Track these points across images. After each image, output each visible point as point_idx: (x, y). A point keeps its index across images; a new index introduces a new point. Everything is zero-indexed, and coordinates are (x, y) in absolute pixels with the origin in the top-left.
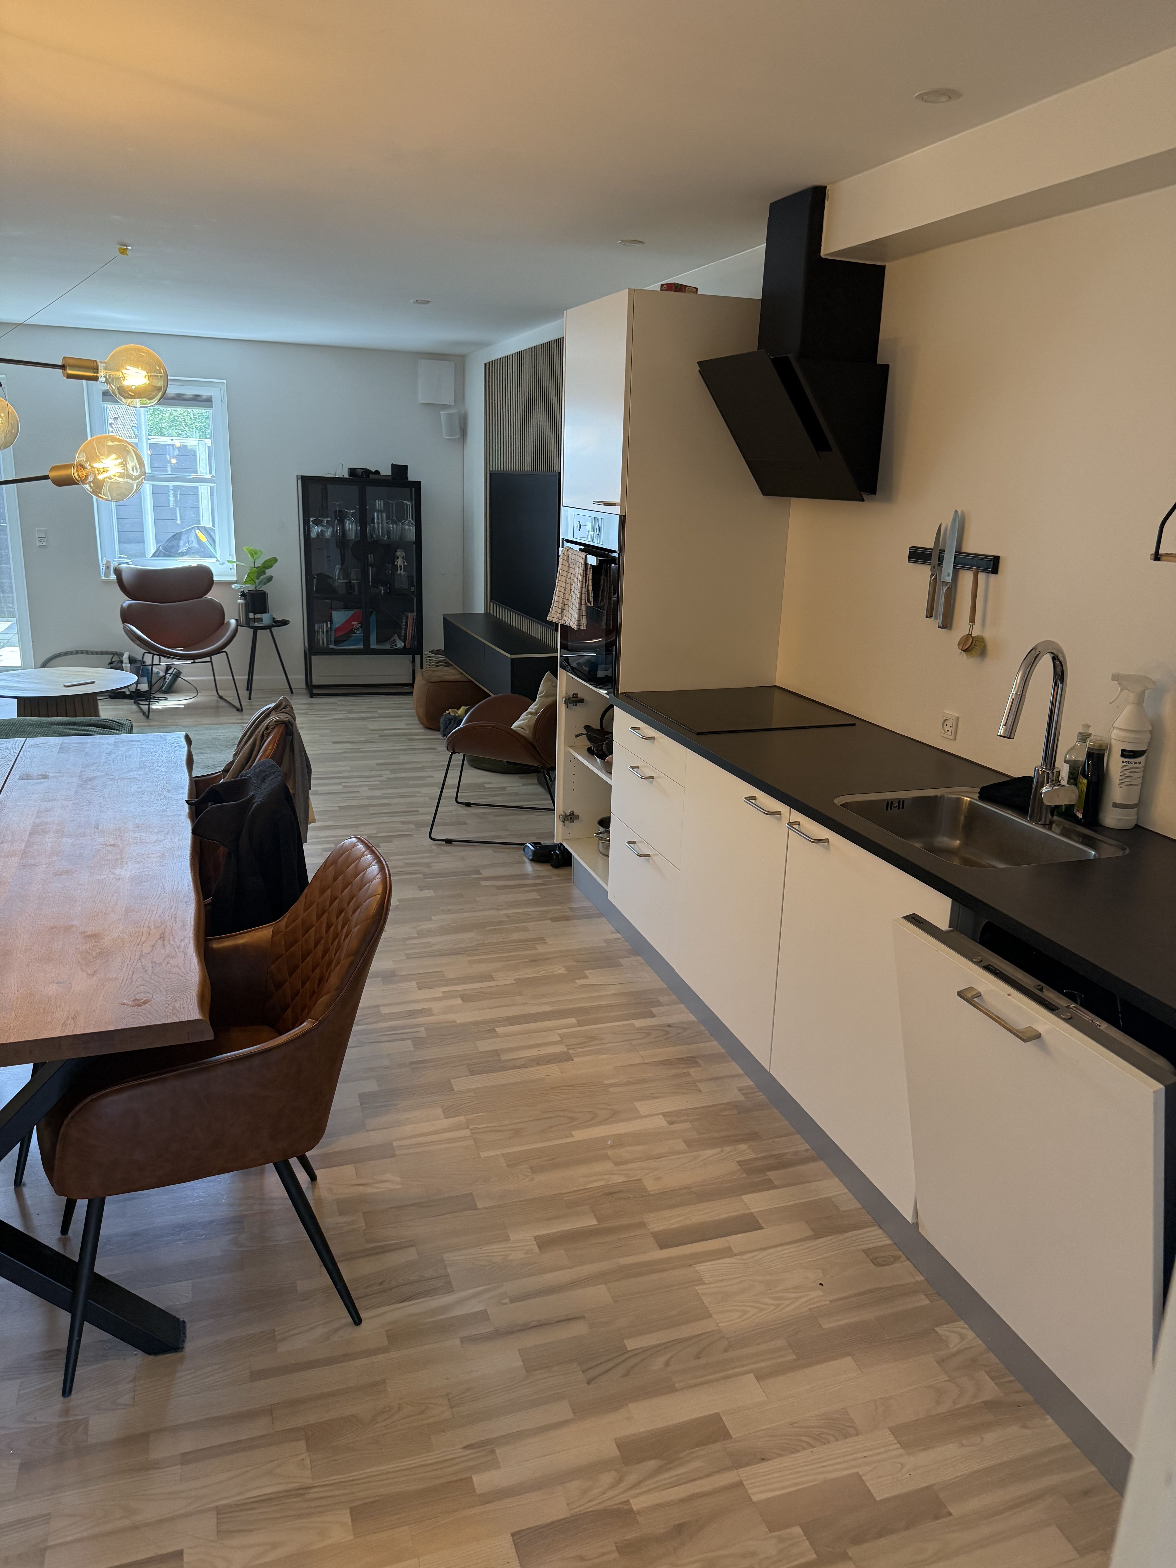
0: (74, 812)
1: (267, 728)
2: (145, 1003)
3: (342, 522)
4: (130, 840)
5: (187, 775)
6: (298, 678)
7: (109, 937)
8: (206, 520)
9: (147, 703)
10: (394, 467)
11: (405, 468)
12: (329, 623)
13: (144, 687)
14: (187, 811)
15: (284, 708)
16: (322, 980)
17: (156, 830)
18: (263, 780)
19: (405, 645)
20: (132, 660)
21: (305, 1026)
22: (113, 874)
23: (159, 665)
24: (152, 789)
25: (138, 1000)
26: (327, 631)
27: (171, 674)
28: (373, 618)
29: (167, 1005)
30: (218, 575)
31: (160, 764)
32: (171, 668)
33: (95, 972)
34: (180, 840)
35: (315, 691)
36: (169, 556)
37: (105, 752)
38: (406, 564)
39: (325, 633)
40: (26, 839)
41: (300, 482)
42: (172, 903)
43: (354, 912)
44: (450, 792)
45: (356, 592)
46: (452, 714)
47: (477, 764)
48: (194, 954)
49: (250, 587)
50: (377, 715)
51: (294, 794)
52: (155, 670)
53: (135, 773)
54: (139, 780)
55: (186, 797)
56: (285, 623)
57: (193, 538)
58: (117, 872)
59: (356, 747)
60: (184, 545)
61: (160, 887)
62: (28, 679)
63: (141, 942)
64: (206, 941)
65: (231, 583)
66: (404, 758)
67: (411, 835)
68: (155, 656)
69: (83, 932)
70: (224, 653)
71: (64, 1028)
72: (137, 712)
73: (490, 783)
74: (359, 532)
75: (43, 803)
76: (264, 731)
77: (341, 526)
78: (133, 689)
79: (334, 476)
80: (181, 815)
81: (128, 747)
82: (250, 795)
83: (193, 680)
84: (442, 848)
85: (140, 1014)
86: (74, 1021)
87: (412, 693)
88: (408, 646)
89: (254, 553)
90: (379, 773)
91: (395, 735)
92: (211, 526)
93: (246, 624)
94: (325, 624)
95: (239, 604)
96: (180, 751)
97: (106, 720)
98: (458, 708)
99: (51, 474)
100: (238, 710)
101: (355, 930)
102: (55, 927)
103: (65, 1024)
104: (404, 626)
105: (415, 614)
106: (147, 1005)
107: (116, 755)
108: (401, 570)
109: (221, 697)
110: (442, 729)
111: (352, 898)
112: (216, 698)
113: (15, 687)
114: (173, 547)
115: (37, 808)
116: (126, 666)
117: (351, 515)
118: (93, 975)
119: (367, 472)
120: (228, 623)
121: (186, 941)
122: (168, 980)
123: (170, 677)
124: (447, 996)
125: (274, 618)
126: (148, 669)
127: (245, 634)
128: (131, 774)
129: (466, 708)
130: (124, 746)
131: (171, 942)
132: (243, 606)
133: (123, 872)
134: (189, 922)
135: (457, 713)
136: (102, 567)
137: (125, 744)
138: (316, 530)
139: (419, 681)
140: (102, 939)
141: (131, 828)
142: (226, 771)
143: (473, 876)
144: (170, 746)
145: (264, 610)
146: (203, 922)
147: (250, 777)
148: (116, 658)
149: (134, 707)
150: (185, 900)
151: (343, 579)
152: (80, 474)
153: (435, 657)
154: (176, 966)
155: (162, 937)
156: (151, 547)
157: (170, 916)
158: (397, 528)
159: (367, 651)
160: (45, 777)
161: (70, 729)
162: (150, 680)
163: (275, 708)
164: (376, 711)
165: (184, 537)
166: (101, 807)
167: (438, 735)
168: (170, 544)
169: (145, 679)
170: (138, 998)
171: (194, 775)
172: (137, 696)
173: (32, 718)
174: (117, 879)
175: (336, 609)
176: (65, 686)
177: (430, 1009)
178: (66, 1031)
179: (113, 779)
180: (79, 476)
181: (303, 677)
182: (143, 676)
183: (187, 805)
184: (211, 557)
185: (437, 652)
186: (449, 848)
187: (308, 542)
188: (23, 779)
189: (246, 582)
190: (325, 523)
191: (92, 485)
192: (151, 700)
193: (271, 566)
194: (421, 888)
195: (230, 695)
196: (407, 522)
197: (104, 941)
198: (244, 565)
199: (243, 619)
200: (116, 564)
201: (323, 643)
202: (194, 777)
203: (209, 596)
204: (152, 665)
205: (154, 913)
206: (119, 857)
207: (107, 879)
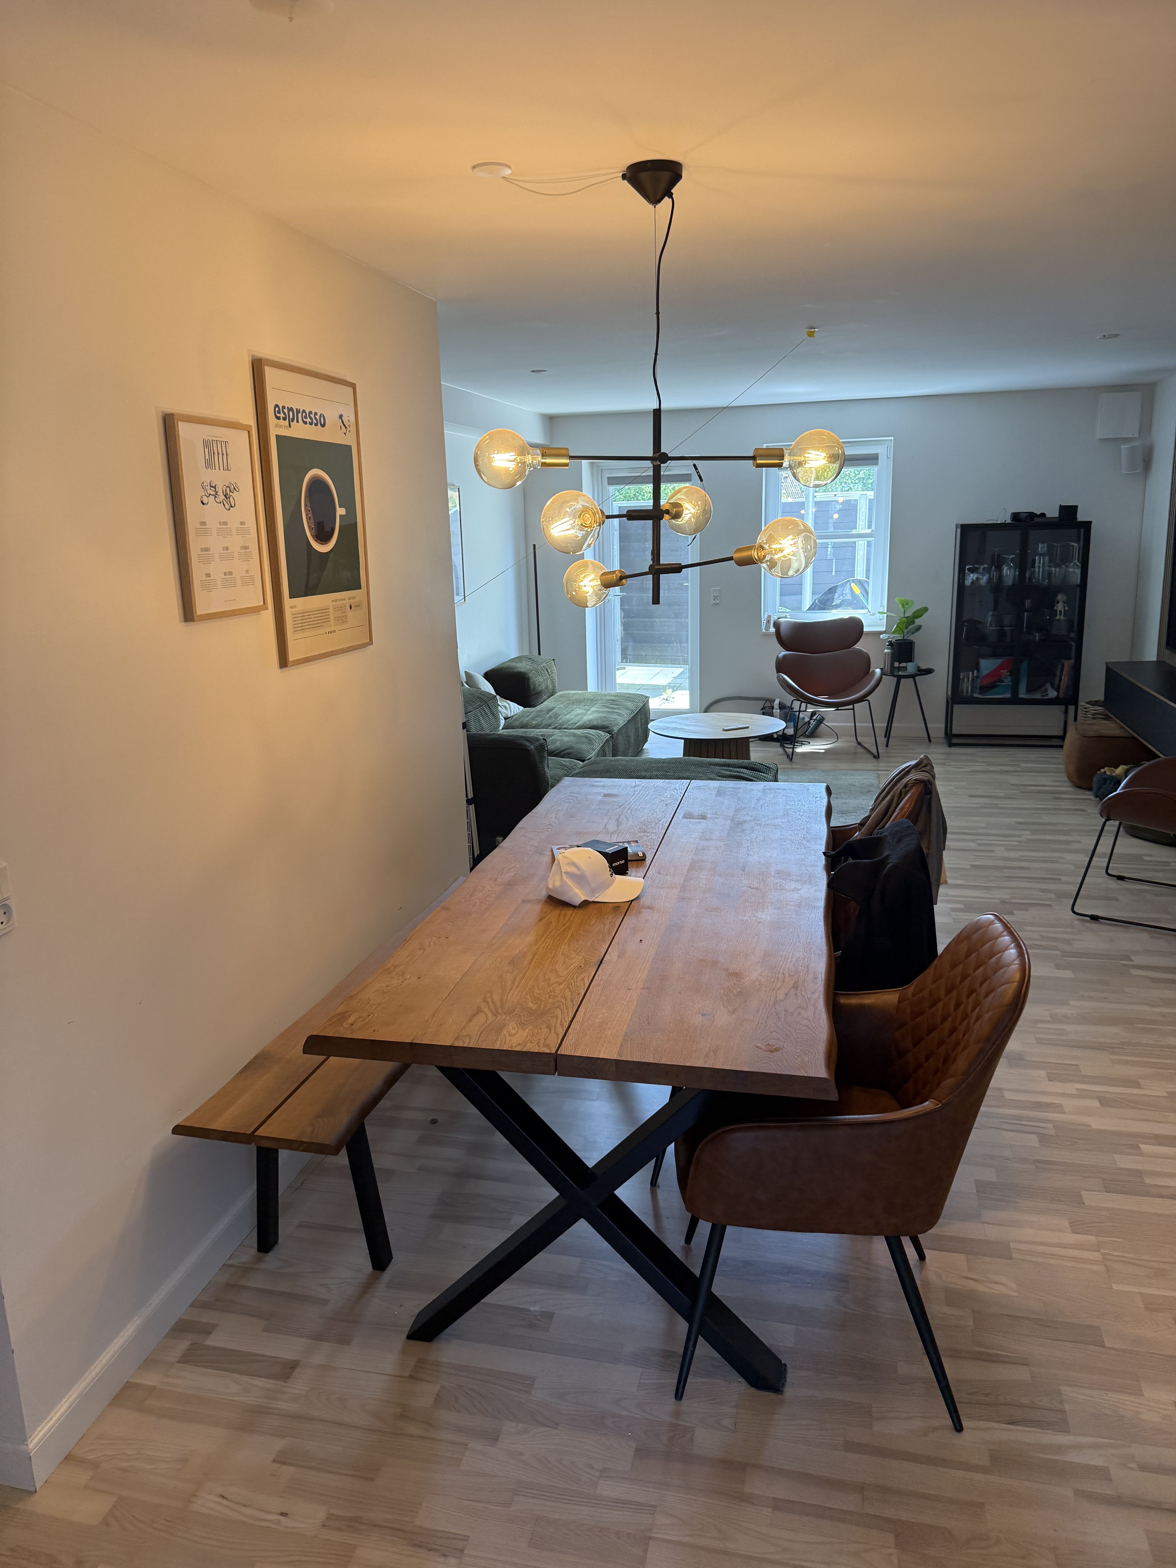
0: (725, 853)
1: (906, 786)
2: (777, 1050)
3: (999, 568)
4: (772, 885)
5: (826, 826)
6: (938, 727)
7: (748, 978)
8: (860, 574)
9: (792, 746)
10: (1063, 508)
11: (1075, 508)
12: (975, 671)
13: (790, 731)
14: (824, 862)
15: (925, 766)
16: (947, 1060)
17: (795, 878)
18: (899, 841)
19: (1058, 694)
20: (782, 706)
21: (927, 1105)
22: (755, 916)
23: (805, 711)
24: (793, 838)
25: (771, 1046)
26: (973, 679)
27: (815, 720)
28: (1024, 666)
29: (797, 1057)
30: (868, 626)
31: (801, 814)
32: (815, 714)
33: (735, 1009)
34: (816, 891)
35: (954, 741)
36: (824, 609)
37: (755, 798)
38: (1067, 608)
39: (970, 682)
40: (685, 874)
41: (959, 531)
42: (805, 954)
43: (987, 995)
44: (1100, 862)
45: (1008, 639)
46: (1108, 773)
47: (1135, 833)
48: (824, 1010)
49: (899, 636)
50: (1019, 769)
51: (927, 854)
52: (801, 715)
53: (779, 820)
54: (782, 828)
55: (823, 848)
56: (929, 671)
57: (847, 591)
58: (759, 915)
59: (994, 802)
60: (839, 598)
61: (795, 935)
62: (694, 722)
63: (776, 989)
64: (835, 994)
65: (881, 633)
66: (1047, 819)
67: (1050, 906)
68: (803, 704)
69: (727, 970)
70: (867, 701)
71: (706, 1059)
72: (781, 755)
73: (1150, 855)
74: (1017, 578)
75: (700, 842)
76: (903, 788)
77: (998, 573)
78: (781, 733)
79: (996, 522)
80: (817, 866)
81: (775, 794)
82: (885, 854)
83: (834, 726)
84: (1086, 924)
85: (772, 1060)
86: (715, 1055)
87: (1062, 747)
88: (1061, 696)
89: (905, 604)
90: (1017, 833)
91: (1039, 792)
92: (864, 579)
93: (891, 673)
94: (971, 673)
95: (886, 653)
96: (821, 802)
97: (755, 764)
98: (1116, 767)
99: (736, 556)
100: (875, 757)
101: (987, 1016)
102: (704, 961)
103: (707, 1056)
104: (1058, 673)
105: (1072, 661)
106: (779, 1053)
107: (764, 801)
108: (1060, 614)
109: (859, 744)
110: (1095, 790)
111: (986, 980)
112: (855, 744)
113: (683, 729)
114: (828, 599)
115: (695, 846)
116: (776, 712)
117: (1010, 561)
118: (733, 1013)
119: (1032, 515)
120: (874, 672)
121: (817, 995)
122: (798, 1031)
123: (814, 723)
124: (1082, 1095)
125: (919, 667)
126: (795, 715)
127: (889, 682)
128: (776, 821)
129: (1126, 767)
130: (771, 793)
131: (803, 993)
132: (890, 655)
133: (764, 916)
134: (820, 975)
135: (1114, 772)
136: (764, 621)
137: (773, 791)
138: (971, 577)
139: (1071, 735)
140: (743, 979)
141: (773, 873)
142: (862, 824)
143: (1122, 962)
144: (812, 796)
145: (910, 659)
146: (833, 977)
147: (886, 836)
148: (768, 704)
149: (780, 750)
150: (817, 953)
151: (996, 626)
152: (759, 554)
153: (1092, 709)
154: (806, 1019)
155: (795, 986)
156: (807, 600)
157: (803, 967)
158: (1060, 571)
159: (1015, 700)
160: (704, 817)
161: (725, 770)
162: (796, 725)
163: (915, 766)
164: (1019, 765)
165: (839, 590)
166: (748, 850)
167: (1089, 796)
168: (826, 598)
169: (792, 724)
170: (771, 1044)
171: (832, 825)
172: (782, 739)
173: (695, 758)
174: (758, 923)
175: (985, 656)
176: (724, 730)
177: (1060, 1106)
178: (708, 1062)
179: (760, 825)
180: (758, 556)
181: (943, 726)
182: (790, 721)
183: (823, 857)
184: (863, 608)
185: (1096, 703)
186: (1094, 925)
187: (962, 591)
188: (686, 818)
189: (894, 632)
190: (981, 570)
191: (768, 563)
192: (796, 744)
193: (921, 616)
194: (1059, 967)
195: (869, 743)
196: (1072, 564)
197: (744, 981)
198: (895, 615)
199: (887, 669)
200: (776, 618)
201: (967, 692)
202: (832, 827)
203: (857, 646)
204: (800, 711)
205: (789, 961)
206: (761, 901)
207: (749, 920)
